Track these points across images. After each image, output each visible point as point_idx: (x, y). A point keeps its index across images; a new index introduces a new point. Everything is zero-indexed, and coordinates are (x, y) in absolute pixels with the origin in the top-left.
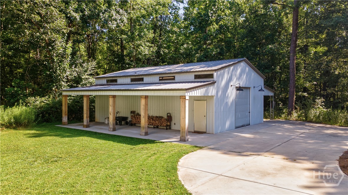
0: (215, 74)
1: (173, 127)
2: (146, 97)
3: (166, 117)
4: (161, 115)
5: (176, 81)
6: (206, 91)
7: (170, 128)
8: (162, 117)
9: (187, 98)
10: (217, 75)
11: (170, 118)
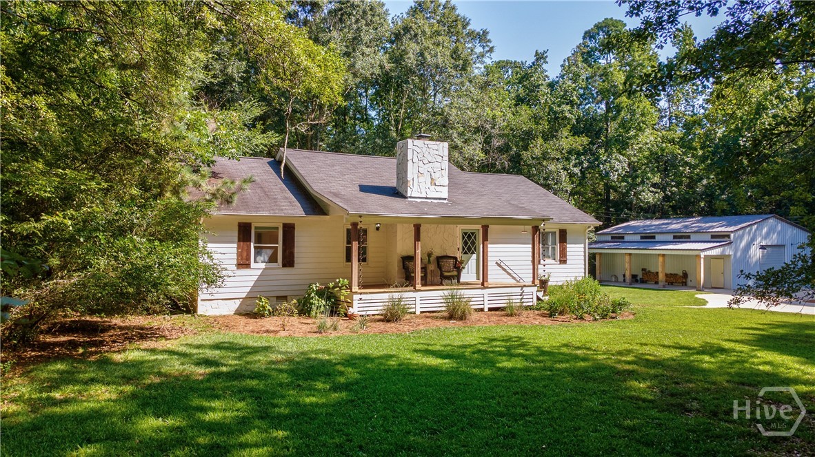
0: (732, 235)
1: (689, 283)
2: (664, 255)
3: (681, 274)
4: (675, 272)
5: (692, 240)
6: (724, 251)
7: (686, 285)
8: (677, 275)
9: (702, 256)
10: (734, 236)
11: (685, 275)
